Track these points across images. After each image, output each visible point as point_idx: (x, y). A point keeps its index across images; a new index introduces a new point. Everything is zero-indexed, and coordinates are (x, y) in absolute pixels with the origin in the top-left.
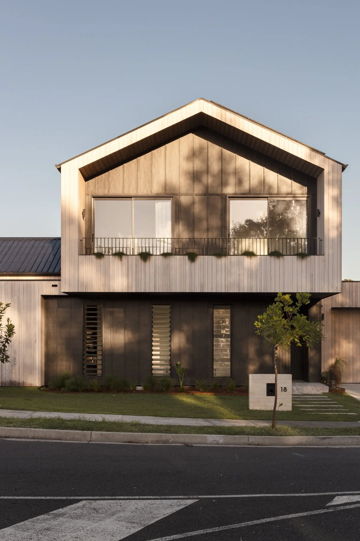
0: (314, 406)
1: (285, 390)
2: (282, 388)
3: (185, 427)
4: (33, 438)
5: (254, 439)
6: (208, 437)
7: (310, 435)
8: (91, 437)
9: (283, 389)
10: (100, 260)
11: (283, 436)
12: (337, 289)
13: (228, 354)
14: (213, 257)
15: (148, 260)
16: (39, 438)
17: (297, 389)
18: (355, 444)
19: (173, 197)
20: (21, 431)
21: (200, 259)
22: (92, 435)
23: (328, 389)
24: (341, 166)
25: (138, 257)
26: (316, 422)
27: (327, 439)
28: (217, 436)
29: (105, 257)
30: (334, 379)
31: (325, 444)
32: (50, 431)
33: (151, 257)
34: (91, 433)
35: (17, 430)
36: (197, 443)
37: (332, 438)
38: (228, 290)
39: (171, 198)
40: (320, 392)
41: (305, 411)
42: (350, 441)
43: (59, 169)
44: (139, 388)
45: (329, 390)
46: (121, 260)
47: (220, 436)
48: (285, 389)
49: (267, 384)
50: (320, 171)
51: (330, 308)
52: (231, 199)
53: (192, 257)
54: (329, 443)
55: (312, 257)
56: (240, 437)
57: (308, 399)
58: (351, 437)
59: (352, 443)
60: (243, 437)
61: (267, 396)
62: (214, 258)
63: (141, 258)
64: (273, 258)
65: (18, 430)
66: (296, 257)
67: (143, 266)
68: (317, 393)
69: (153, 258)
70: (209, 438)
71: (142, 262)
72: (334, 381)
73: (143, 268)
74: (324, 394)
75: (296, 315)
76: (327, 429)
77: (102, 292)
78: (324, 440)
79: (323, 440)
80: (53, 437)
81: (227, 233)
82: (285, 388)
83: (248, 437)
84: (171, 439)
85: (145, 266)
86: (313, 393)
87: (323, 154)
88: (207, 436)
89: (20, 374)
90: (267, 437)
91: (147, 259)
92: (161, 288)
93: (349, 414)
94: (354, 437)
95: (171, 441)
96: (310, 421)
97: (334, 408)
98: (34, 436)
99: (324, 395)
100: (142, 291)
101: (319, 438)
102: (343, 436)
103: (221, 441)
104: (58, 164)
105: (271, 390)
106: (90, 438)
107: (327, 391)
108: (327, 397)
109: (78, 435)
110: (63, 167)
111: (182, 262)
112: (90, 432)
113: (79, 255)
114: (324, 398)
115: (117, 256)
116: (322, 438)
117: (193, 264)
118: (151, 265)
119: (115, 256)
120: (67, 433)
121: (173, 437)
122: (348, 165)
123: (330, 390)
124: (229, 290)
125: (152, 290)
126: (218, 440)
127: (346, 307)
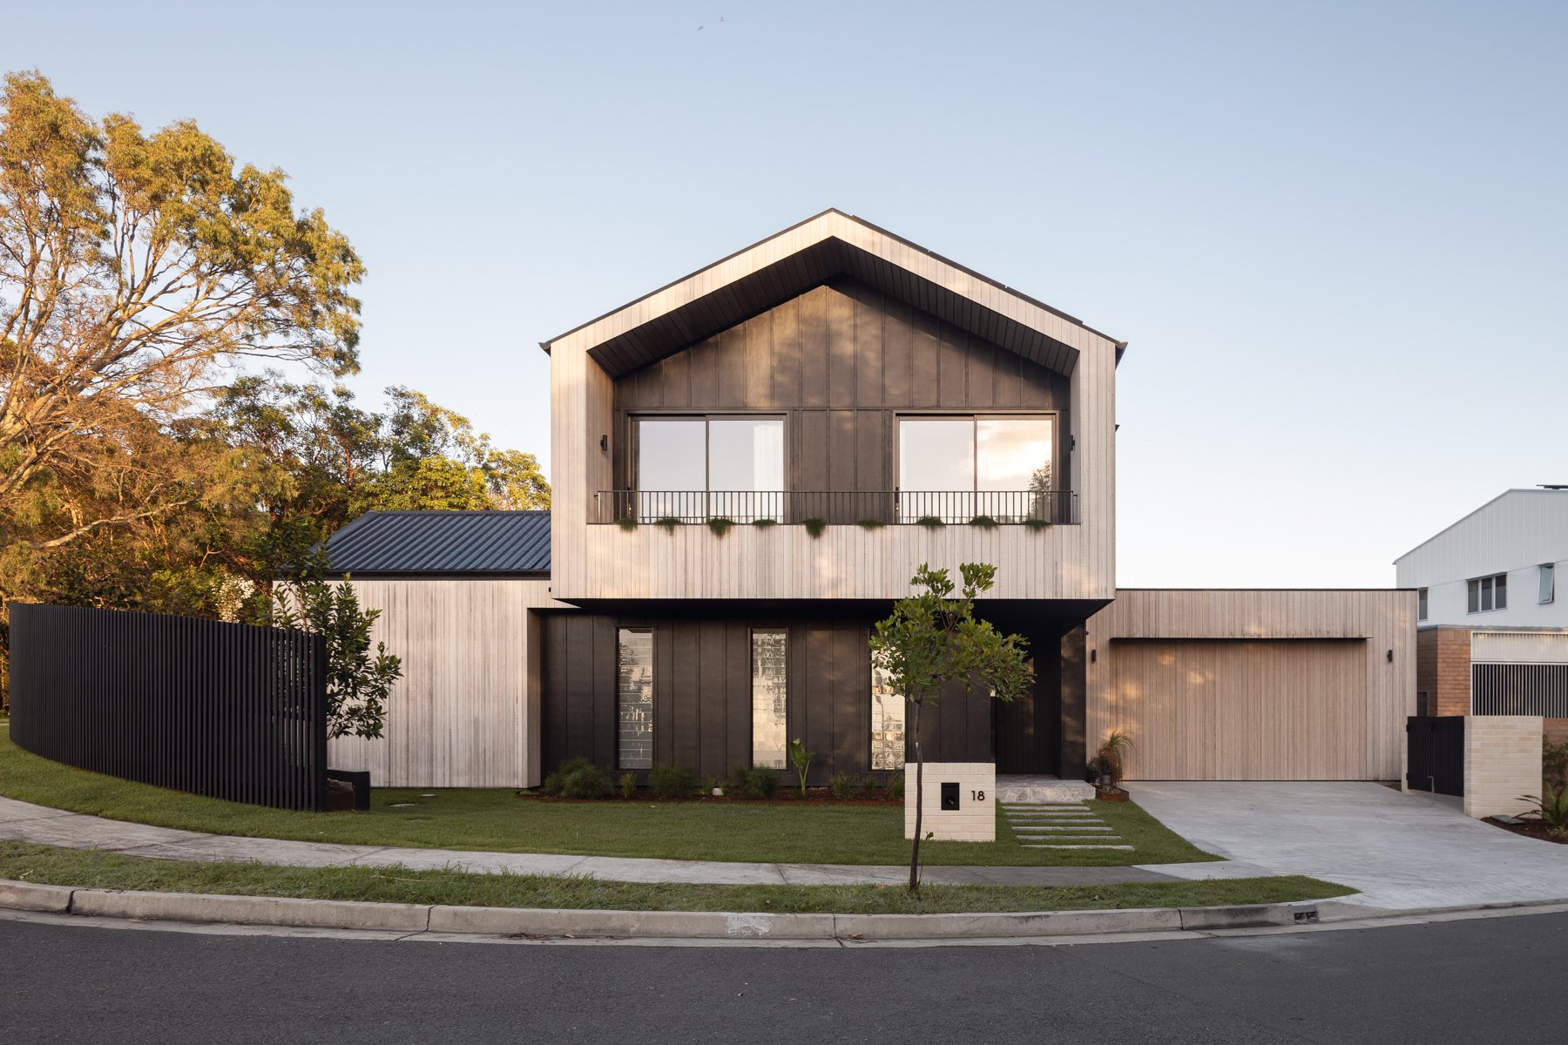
0: (1049, 828)
1: (981, 798)
2: (973, 792)
3: (702, 888)
4: (281, 924)
5: (847, 923)
6: (730, 919)
7: (997, 909)
8: (428, 921)
9: (977, 795)
10: (629, 534)
11: (928, 913)
12: (1106, 592)
13: (901, 725)
14: (858, 527)
15: (726, 535)
16: (297, 922)
17: (1034, 792)
18: (1106, 931)
19: (785, 414)
20: (253, 905)
21: (831, 531)
22: (431, 917)
23: (1094, 792)
24: (1114, 344)
25: (707, 529)
26: (1037, 868)
27: (1037, 919)
28: (754, 917)
29: (641, 527)
30: (1108, 774)
31: (1031, 931)
32: (326, 905)
33: (732, 527)
34: (429, 911)
35: (240, 903)
36: (701, 934)
37: (1048, 916)
38: (887, 595)
39: (784, 416)
40: (1079, 799)
41: (1027, 842)
42: (1092, 924)
43: (548, 351)
44: (718, 792)
45: (1096, 794)
46: (672, 534)
47: (762, 918)
48: (981, 796)
49: (942, 784)
50: (1071, 355)
51: (1108, 639)
52: (901, 418)
53: (815, 528)
54: (1040, 930)
55: (1057, 527)
56: (813, 918)
57: (1047, 814)
58: (1096, 914)
59: (1098, 928)
60: (821, 918)
61: (943, 809)
62: (857, 530)
63: (712, 529)
64: (977, 529)
65: (245, 903)
66: (1024, 527)
67: (715, 545)
68: (1073, 800)
69: (735, 530)
70: (734, 922)
71: (715, 537)
72: (1108, 777)
73: (715, 549)
74: (1086, 802)
75: (963, 619)
76: (1051, 888)
77: (633, 597)
78: (1029, 923)
79: (1027, 922)
80: (333, 920)
81: (894, 485)
82: (981, 794)
83: (834, 919)
84: (633, 926)
85: (720, 546)
86: (1065, 800)
87: (1079, 323)
88: (727, 918)
89: (487, 764)
90: (881, 919)
91: (724, 533)
92: (750, 592)
93: (1115, 847)
94: (1102, 914)
95: (633, 930)
96: (1024, 866)
97: (1092, 833)
98: (283, 918)
99: (1084, 805)
100: (715, 597)
101: (1015, 917)
102: (1077, 910)
103: (764, 930)
104: (544, 342)
105: (950, 798)
106: (426, 923)
107: (1093, 797)
108: (1088, 809)
109: (395, 915)
110: (553, 345)
111: (795, 537)
112: (427, 907)
113: (587, 524)
114: (1083, 811)
115: (663, 527)
116: (1023, 917)
117: (817, 541)
118: (732, 544)
119: (660, 526)
120: (368, 910)
121: (639, 918)
122: (1127, 343)
123: (1098, 795)
124: (889, 592)
125: (735, 596)
126: (757, 926)
127: (1138, 637)
